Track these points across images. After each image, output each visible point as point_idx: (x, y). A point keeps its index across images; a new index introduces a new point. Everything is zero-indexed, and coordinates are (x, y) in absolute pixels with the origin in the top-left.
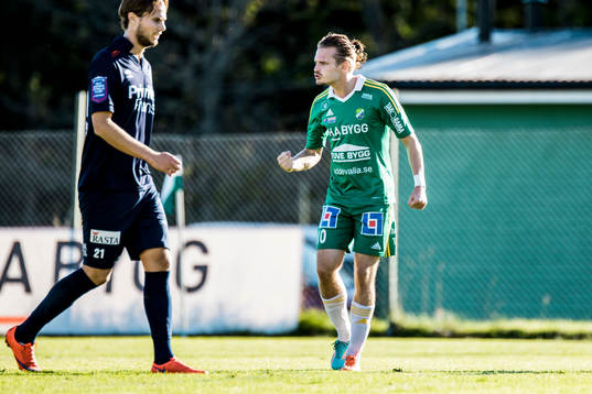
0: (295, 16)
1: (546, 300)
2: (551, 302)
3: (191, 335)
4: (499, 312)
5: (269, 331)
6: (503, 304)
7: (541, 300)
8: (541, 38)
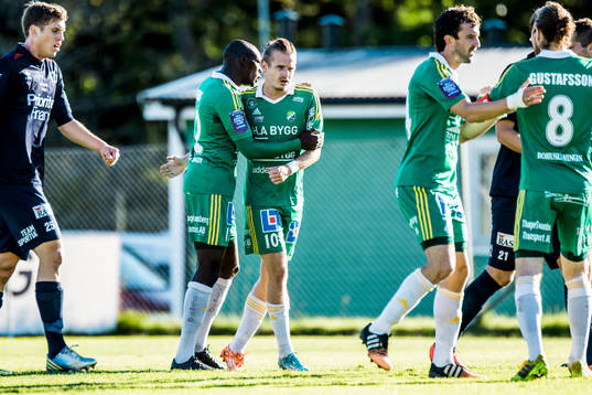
0: (111, 40)
1: (346, 300)
2: (351, 303)
3: (17, 336)
4: (303, 312)
5: (90, 330)
6: (306, 304)
7: (340, 299)
8: (338, 57)
